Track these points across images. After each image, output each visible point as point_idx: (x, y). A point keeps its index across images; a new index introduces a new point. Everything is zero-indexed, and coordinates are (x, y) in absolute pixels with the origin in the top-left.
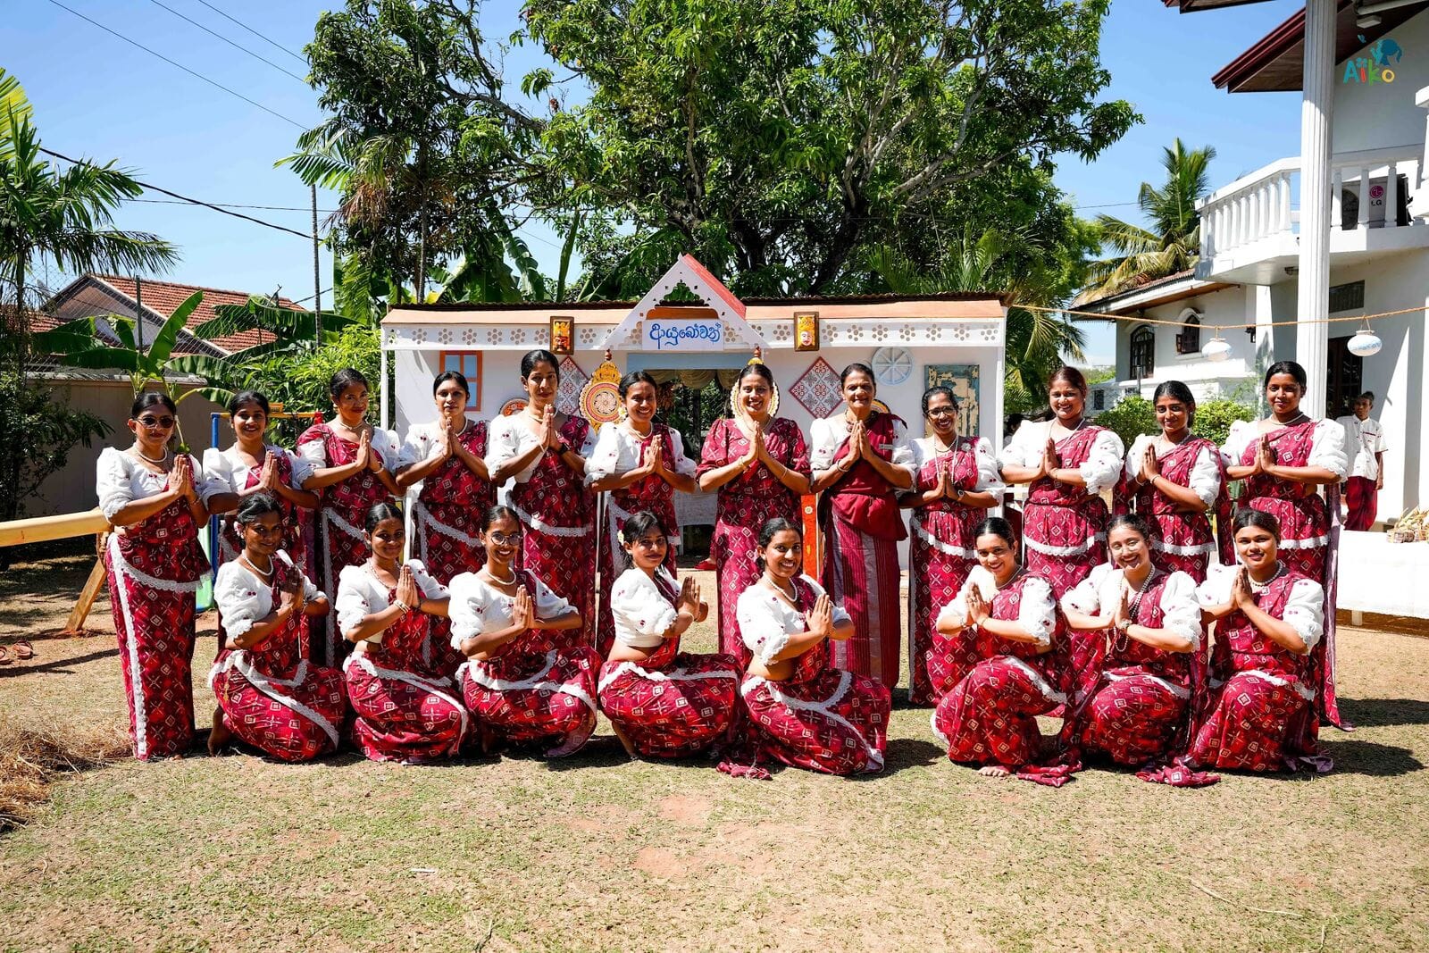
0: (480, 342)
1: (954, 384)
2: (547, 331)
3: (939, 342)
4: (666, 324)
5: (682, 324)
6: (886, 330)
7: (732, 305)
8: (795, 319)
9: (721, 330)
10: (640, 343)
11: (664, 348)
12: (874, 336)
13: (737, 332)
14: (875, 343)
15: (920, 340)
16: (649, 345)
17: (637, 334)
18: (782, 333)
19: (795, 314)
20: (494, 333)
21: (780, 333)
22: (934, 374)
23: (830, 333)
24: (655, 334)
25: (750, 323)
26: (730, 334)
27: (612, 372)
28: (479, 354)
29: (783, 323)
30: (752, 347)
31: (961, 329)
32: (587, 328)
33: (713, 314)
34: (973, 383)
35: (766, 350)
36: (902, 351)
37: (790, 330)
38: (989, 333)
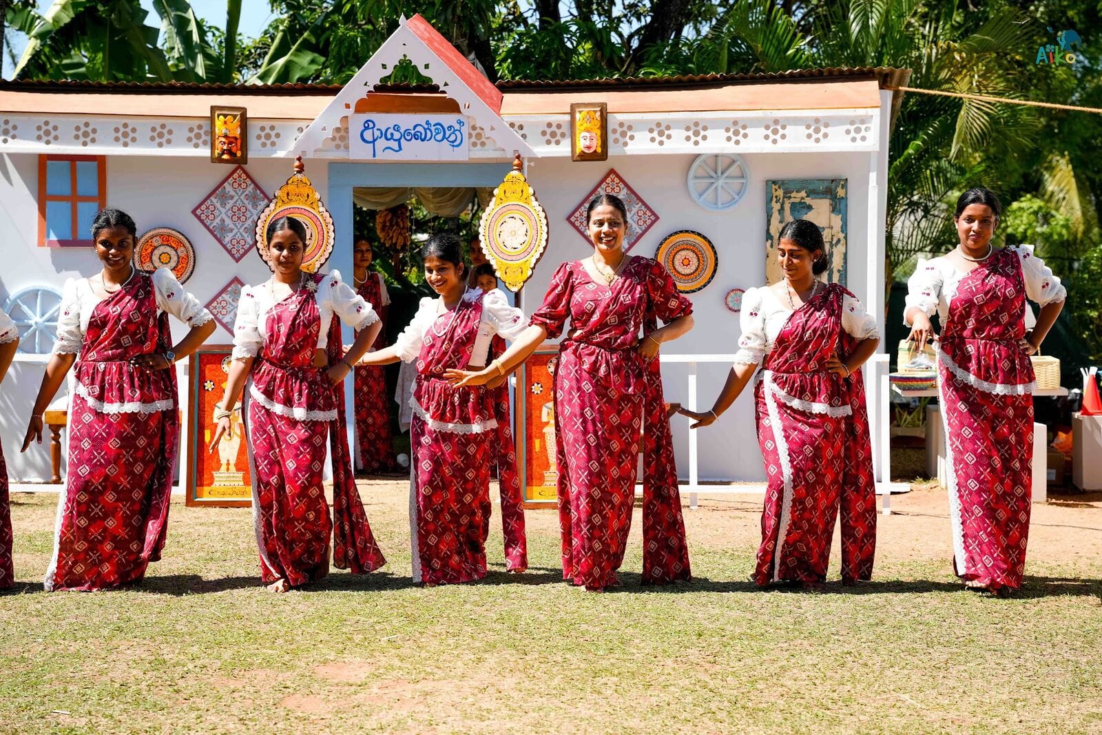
0: (103, 143)
1: (810, 208)
2: (206, 126)
3: (783, 147)
4: (384, 120)
5: (408, 120)
6: (705, 128)
7: (480, 93)
8: (572, 114)
9: (465, 130)
10: (347, 147)
11: (382, 156)
12: (688, 138)
13: (487, 133)
14: (689, 148)
15: (755, 143)
16: (359, 152)
17: (341, 134)
18: (553, 134)
19: (573, 107)
20: (125, 129)
21: (551, 134)
22: (780, 193)
23: (624, 134)
24: (368, 135)
25: (507, 119)
26: (479, 136)
27: (305, 191)
28: (100, 160)
29: (555, 119)
30: (510, 154)
31: (816, 125)
32: (267, 124)
33: (452, 106)
34: (839, 205)
35: (530, 160)
36: (732, 160)
37: (565, 129)
38: (858, 130)
